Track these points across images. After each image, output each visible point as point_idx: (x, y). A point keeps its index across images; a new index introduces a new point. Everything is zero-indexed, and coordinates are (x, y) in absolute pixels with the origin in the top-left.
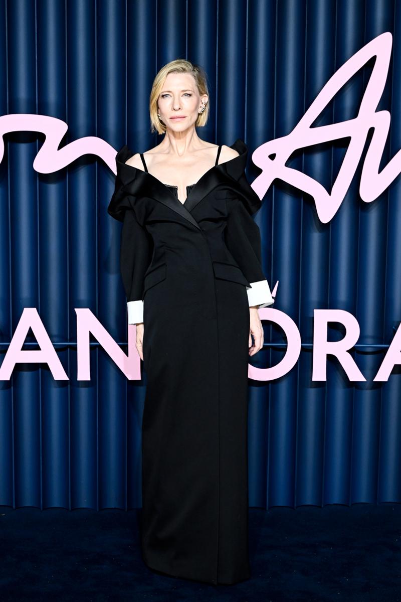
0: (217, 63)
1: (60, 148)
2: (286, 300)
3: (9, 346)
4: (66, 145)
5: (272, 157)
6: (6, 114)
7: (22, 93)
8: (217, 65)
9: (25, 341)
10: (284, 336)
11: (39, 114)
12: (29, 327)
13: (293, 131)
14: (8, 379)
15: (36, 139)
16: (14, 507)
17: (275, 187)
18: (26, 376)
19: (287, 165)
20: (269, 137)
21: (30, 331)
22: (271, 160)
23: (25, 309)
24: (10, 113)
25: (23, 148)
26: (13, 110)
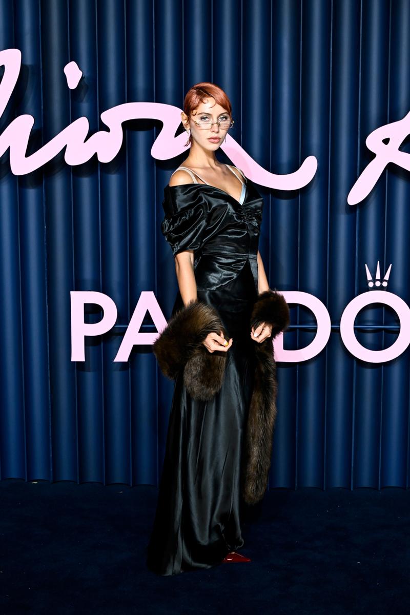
0: (331, 49)
1: (176, 135)
2: (399, 283)
3: (127, 328)
4: (182, 132)
5: (386, 141)
6: (125, 103)
7: (140, 82)
8: (331, 51)
9: (143, 324)
10: (396, 319)
11: (156, 102)
12: (146, 310)
13: (406, 116)
14: (126, 360)
15: (154, 127)
16: (131, 484)
17: (388, 171)
18: (144, 357)
19: (400, 149)
20: (383, 122)
21: (148, 314)
22: (384, 144)
23: (143, 292)
24: (129, 102)
25: (141, 136)
26: (131, 98)
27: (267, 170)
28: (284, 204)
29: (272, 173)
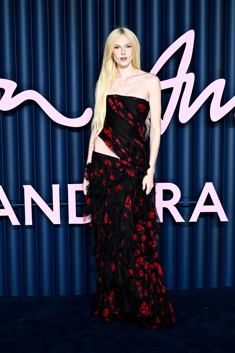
4: (16, 95)
27: (64, 116)
28: (75, 135)
29: (67, 117)
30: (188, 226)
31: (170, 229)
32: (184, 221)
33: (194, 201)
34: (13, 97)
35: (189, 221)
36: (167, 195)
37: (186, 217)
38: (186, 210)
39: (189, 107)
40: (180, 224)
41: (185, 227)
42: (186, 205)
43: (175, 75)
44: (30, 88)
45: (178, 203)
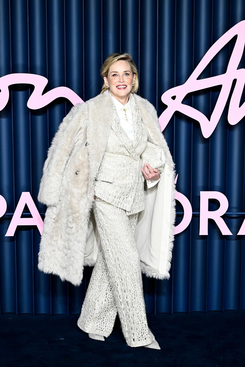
2: (183, 186)
4: (47, 92)
6: (10, 74)
7: (20, 61)
9: (23, 212)
10: (182, 208)
11: (30, 73)
12: (25, 204)
14: (13, 235)
15: (29, 89)
16: (17, 313)
17: (175, 116)
18: (24, 233)
19: (182, 103)
22: (173, 100)
23: (23, 193)
24: (13, 73)
25: (21, 94)
30: (236, 240)
31: (216, 242)
32: (232, 234)
33: (242, 212)
34: (43, 94)
35: (238, 234)
36: (214, 205)
37: (234, 229)
38: (234, 222)
39: (240, 106)
40: (227, 237)
41: (233, 240)
42: (234, 216)
43: (224, 71)
44: (62, 84)
45: (225, 215)
